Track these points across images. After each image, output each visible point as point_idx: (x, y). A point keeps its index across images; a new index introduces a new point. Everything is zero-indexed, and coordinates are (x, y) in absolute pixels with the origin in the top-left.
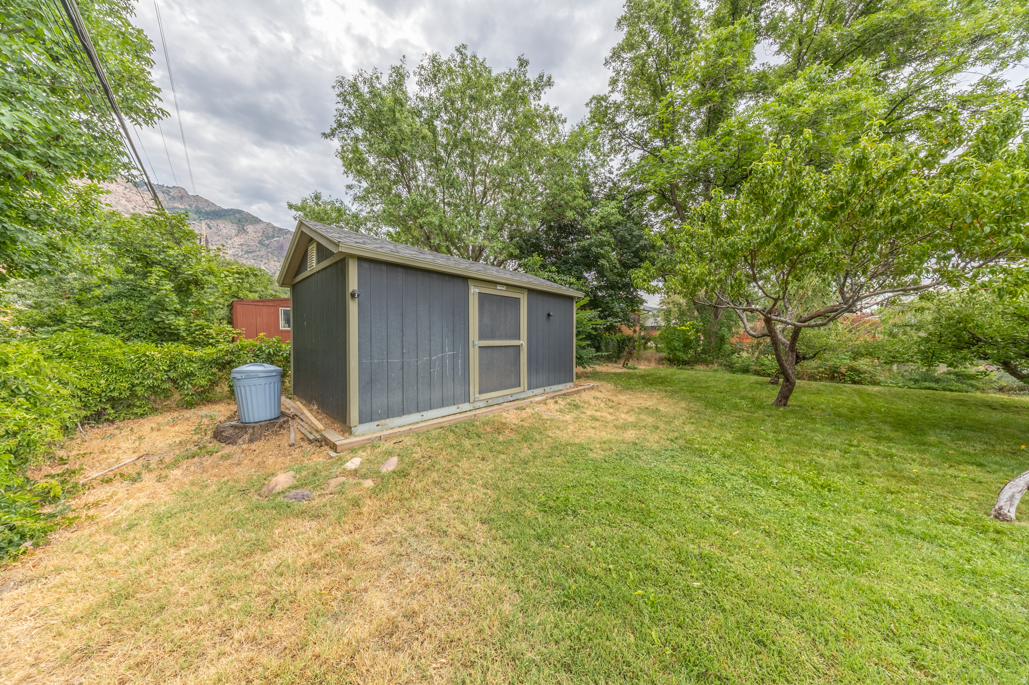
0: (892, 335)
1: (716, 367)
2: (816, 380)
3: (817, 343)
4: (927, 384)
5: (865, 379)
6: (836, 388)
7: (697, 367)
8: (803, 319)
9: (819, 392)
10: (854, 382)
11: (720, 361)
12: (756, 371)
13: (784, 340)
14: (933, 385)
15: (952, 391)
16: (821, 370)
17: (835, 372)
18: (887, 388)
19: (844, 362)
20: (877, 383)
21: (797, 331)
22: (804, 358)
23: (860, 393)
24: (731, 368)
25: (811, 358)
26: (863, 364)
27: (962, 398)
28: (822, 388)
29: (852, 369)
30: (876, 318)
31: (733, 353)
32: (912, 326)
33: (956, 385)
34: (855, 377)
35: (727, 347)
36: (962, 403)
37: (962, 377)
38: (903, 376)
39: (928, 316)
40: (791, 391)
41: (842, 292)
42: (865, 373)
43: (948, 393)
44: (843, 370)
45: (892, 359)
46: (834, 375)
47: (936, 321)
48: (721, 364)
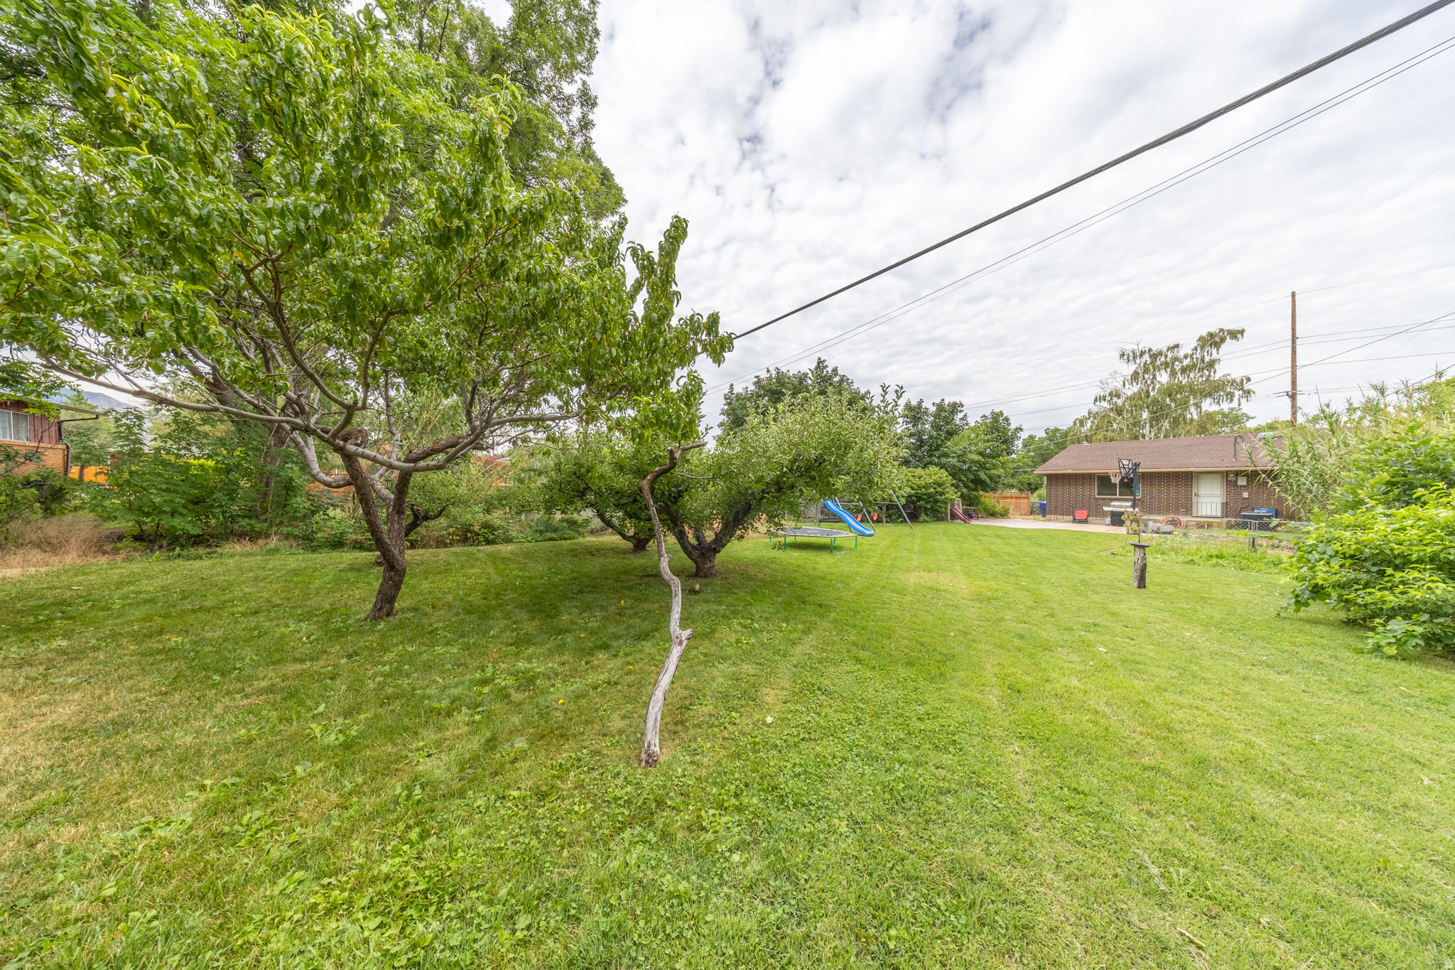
0: (521, 481)
1: (274, 542)
2: (445, 545)
3: (443, 493)
4: (549, 535)
5: (498, 536)
6: (470, 555)
7: (229, 548)
8: (413, 455)
9: (446, 569)
10: (489, 542)
11: (285, 530)
12: (356, 541)
13: (385, 492)
14: (554, 535)
15: (565, 539)
16: (451, 530)
17: (468, 531)
18: (518, 545)
19: (475, 516)
20: (509, 540)
21: (405, 478)
22: (426, 518)
23: (493, 558)
24: (308, 542)
25: (436, 517)
26: (496, 517)
27: (572, 547)
28: (452, 559)
29: (486, 525)
30: (506, 461)
31: (313, 513)
32: (535, 471)
33: (570, 533)
34: (489, 535)
35: (300, 502)
36: (574, 553)
37: (572, 523)
38: (531, 527)
39: (551, 462)
40: (397, 587)
41: (470, 420)
42: (499, 528)
43: (563, 542)
44: (477, 528)
45: (524, 508)
46: (467, 536)
47: (558, 467)
48: (287, 537)
